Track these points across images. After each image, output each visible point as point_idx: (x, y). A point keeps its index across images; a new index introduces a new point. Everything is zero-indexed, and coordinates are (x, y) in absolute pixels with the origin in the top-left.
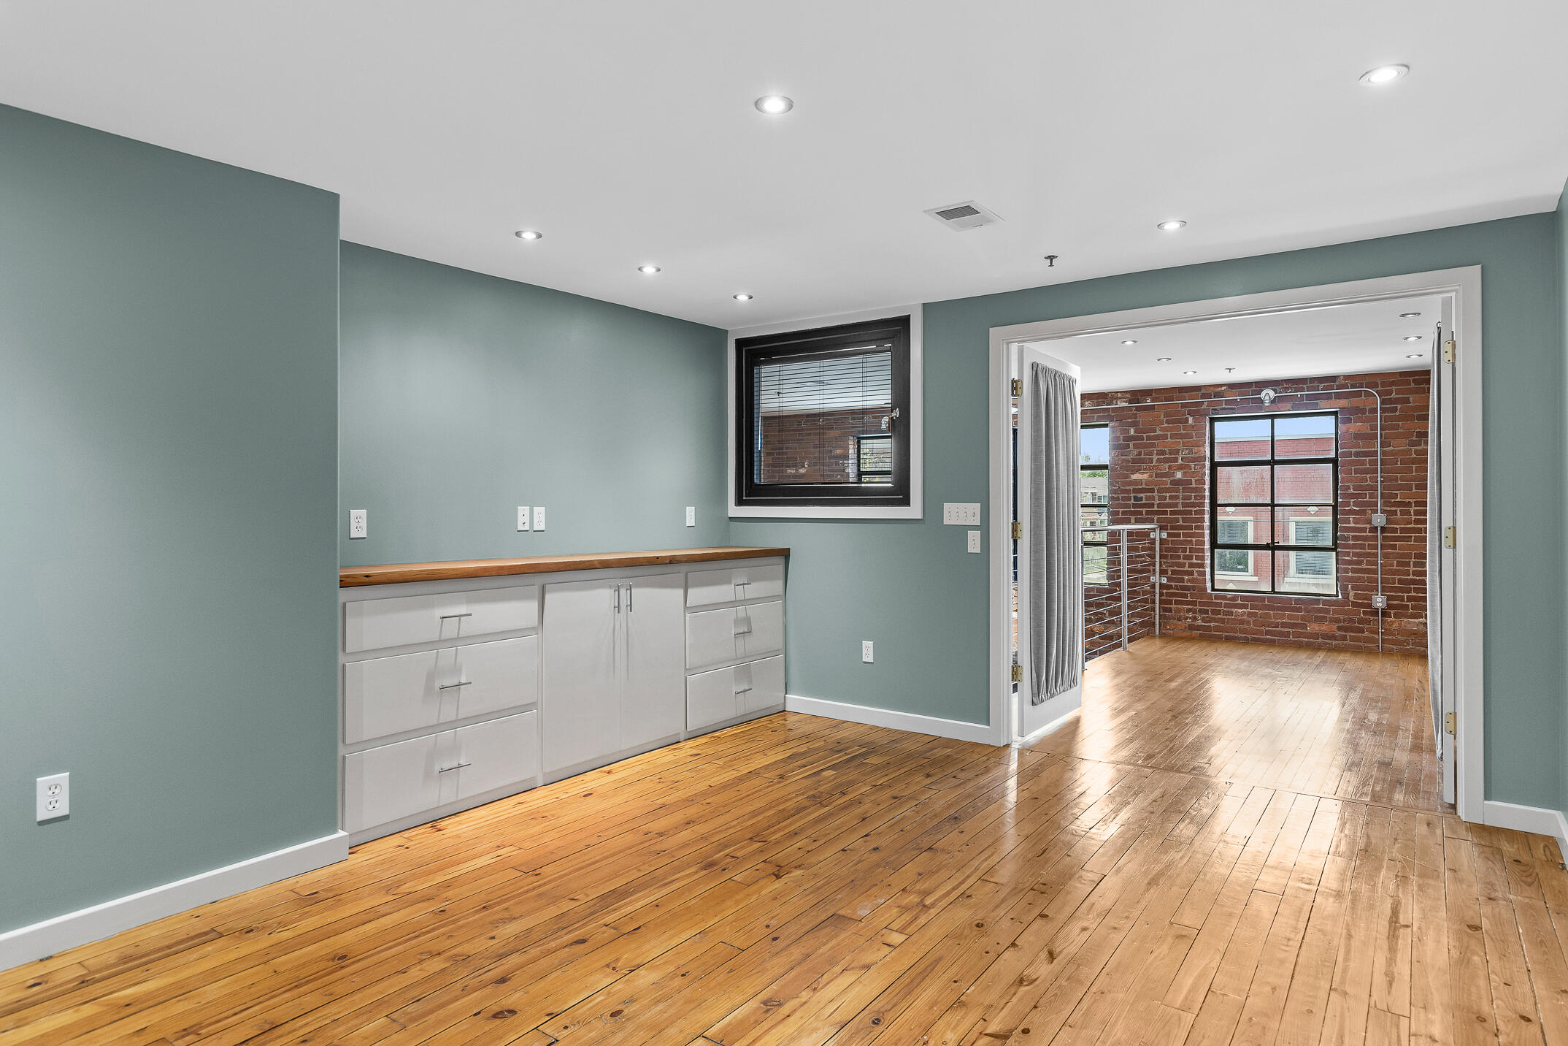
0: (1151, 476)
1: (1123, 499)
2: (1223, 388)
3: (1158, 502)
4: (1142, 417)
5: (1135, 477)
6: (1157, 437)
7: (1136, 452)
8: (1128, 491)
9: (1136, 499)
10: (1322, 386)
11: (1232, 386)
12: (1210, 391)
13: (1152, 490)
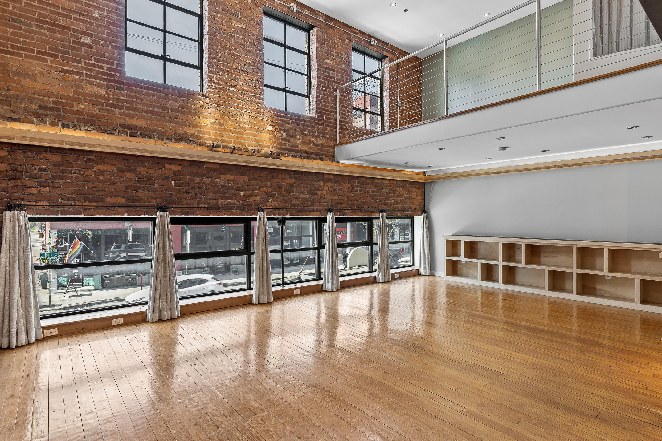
0: (333, 63)
1: (323, 71)
2: (358, 32)
3: (336, 77)
4: (329, 30)
5: (327, 61)
6: (335, 44)
7: (327, 48)
8: (324, 68)
9: (328, 73)
10: (385, 45)
11: (361, 32)
12: (354, 30)
13: (334, 70)
